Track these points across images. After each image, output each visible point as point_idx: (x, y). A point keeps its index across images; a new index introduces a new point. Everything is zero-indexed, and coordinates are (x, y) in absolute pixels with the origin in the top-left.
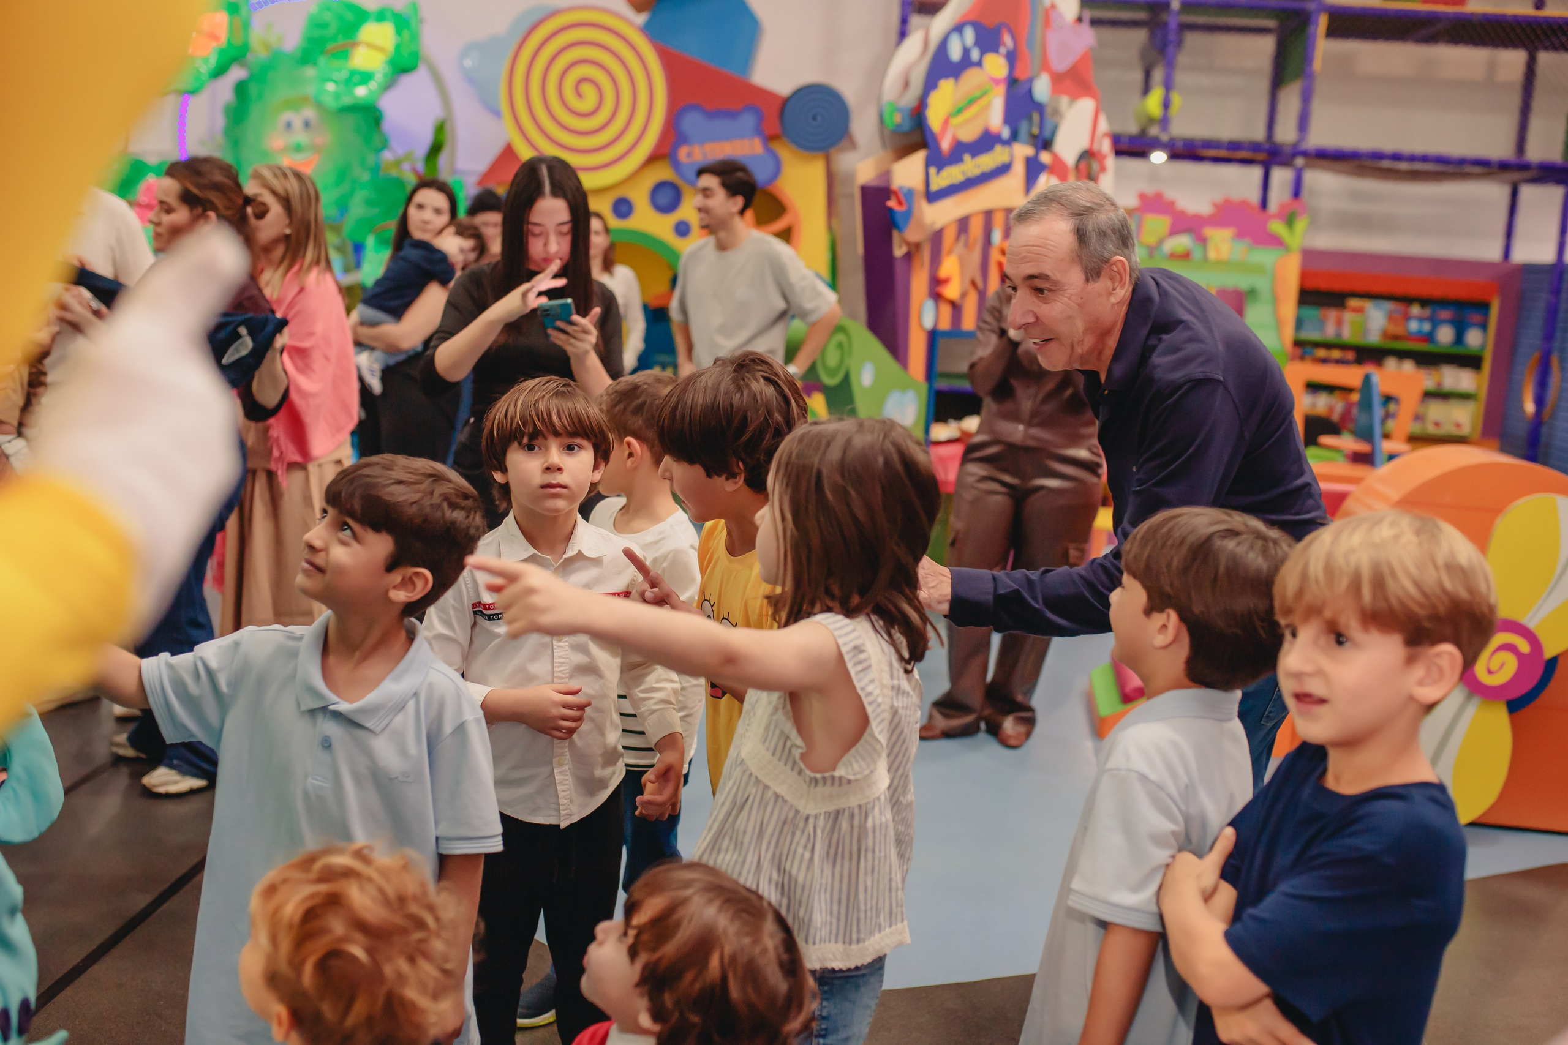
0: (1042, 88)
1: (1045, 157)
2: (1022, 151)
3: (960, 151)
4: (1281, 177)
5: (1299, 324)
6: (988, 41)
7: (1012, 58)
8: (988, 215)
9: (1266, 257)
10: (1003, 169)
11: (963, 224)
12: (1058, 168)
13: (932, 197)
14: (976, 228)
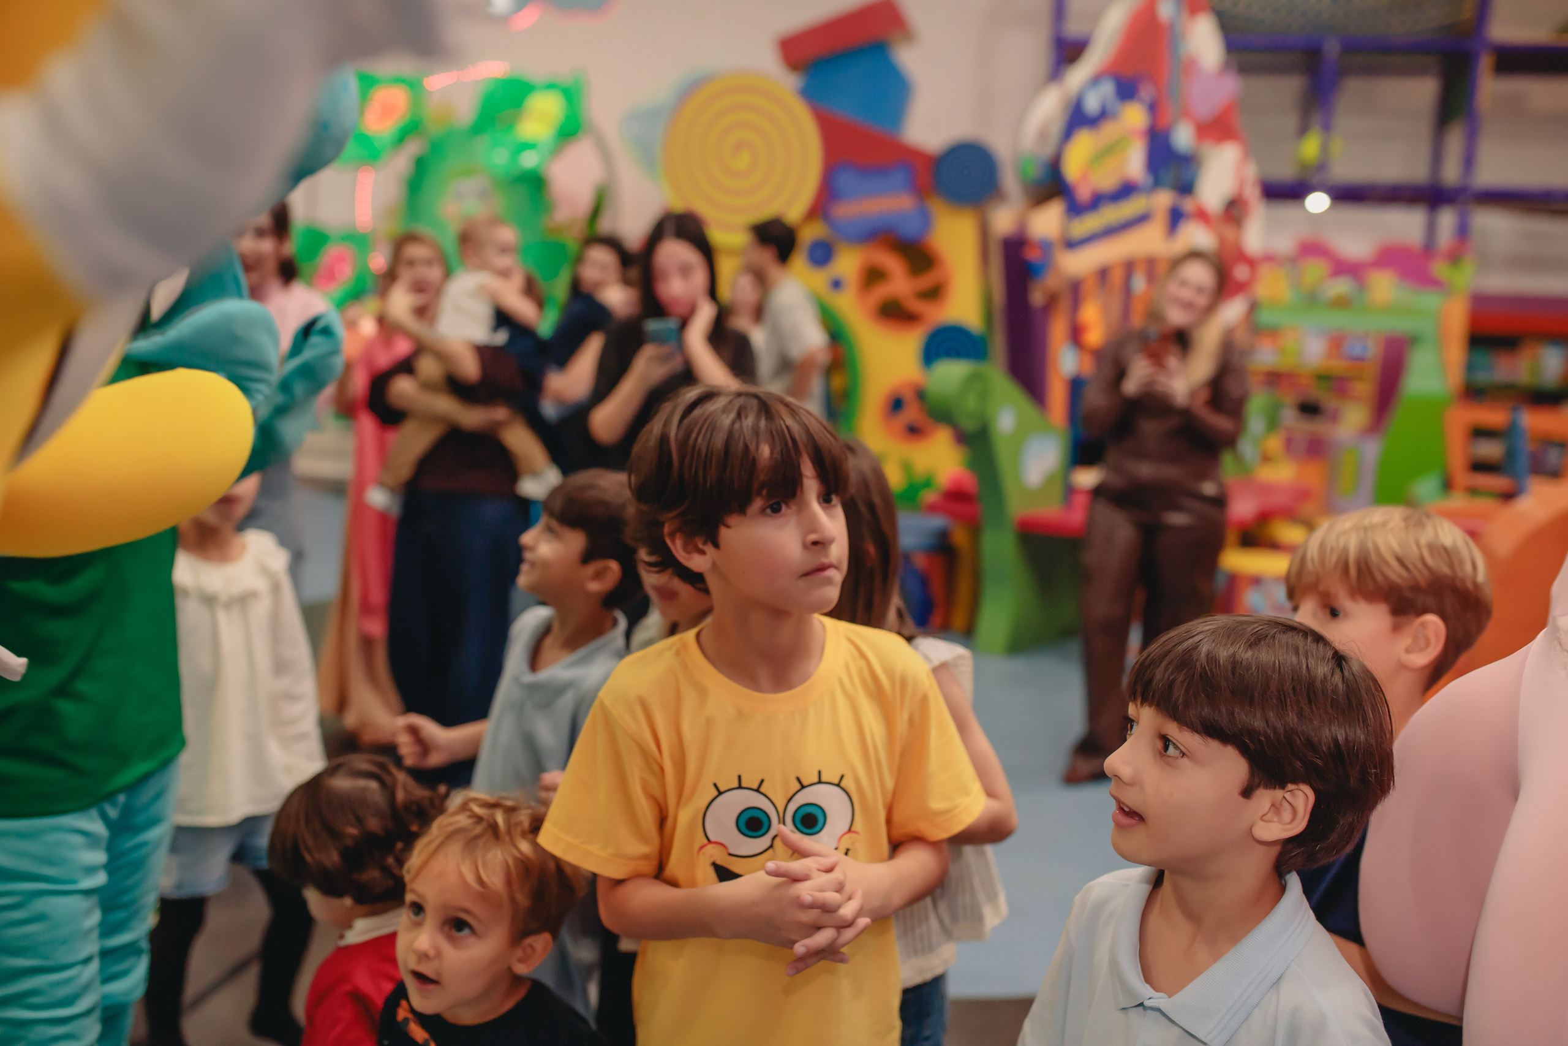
0: (1183, 137)
1: (1188, 205)
2: (1163, 199)
3: (1097, 201)
4: (1447, 219)
5: (1470, 367)
6: (1126, 90)
7: (1154, 108)
8: (1129, 266)
9: (1429, 301)
10: (1142, 219)
11: (1103, 274)
12: (1202, 215)
13: (1071, 244)
14: (1117, 277)
